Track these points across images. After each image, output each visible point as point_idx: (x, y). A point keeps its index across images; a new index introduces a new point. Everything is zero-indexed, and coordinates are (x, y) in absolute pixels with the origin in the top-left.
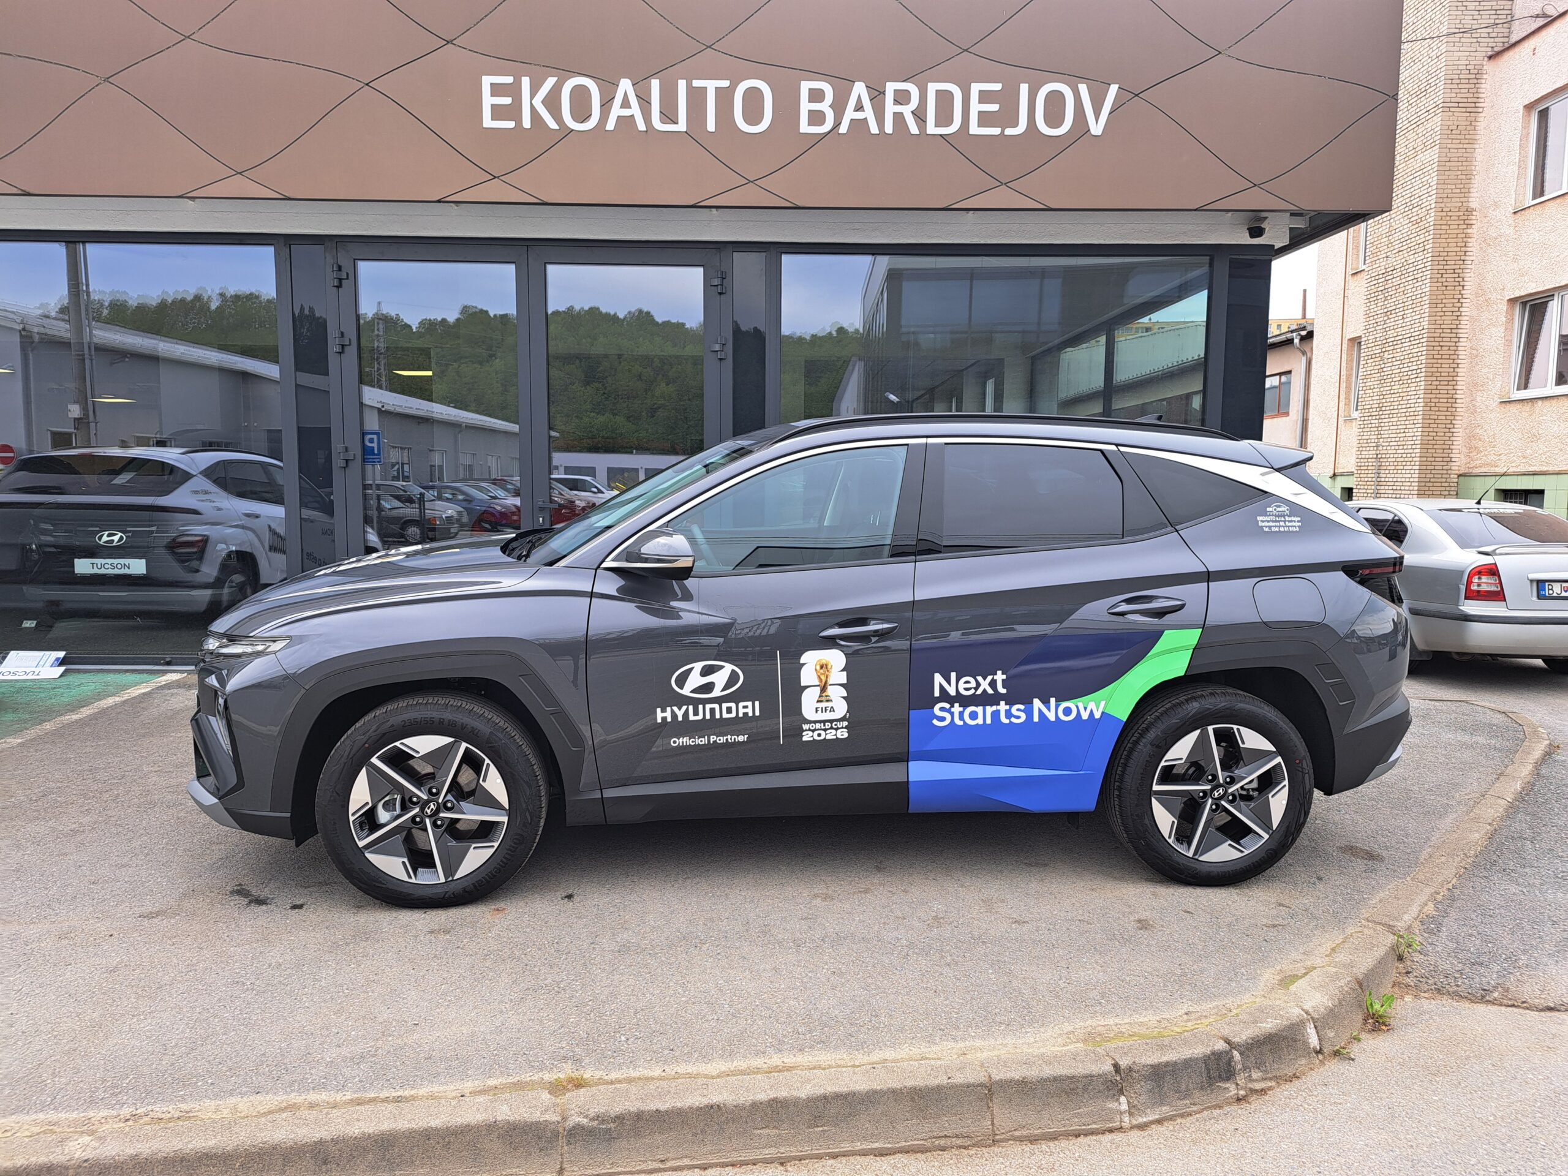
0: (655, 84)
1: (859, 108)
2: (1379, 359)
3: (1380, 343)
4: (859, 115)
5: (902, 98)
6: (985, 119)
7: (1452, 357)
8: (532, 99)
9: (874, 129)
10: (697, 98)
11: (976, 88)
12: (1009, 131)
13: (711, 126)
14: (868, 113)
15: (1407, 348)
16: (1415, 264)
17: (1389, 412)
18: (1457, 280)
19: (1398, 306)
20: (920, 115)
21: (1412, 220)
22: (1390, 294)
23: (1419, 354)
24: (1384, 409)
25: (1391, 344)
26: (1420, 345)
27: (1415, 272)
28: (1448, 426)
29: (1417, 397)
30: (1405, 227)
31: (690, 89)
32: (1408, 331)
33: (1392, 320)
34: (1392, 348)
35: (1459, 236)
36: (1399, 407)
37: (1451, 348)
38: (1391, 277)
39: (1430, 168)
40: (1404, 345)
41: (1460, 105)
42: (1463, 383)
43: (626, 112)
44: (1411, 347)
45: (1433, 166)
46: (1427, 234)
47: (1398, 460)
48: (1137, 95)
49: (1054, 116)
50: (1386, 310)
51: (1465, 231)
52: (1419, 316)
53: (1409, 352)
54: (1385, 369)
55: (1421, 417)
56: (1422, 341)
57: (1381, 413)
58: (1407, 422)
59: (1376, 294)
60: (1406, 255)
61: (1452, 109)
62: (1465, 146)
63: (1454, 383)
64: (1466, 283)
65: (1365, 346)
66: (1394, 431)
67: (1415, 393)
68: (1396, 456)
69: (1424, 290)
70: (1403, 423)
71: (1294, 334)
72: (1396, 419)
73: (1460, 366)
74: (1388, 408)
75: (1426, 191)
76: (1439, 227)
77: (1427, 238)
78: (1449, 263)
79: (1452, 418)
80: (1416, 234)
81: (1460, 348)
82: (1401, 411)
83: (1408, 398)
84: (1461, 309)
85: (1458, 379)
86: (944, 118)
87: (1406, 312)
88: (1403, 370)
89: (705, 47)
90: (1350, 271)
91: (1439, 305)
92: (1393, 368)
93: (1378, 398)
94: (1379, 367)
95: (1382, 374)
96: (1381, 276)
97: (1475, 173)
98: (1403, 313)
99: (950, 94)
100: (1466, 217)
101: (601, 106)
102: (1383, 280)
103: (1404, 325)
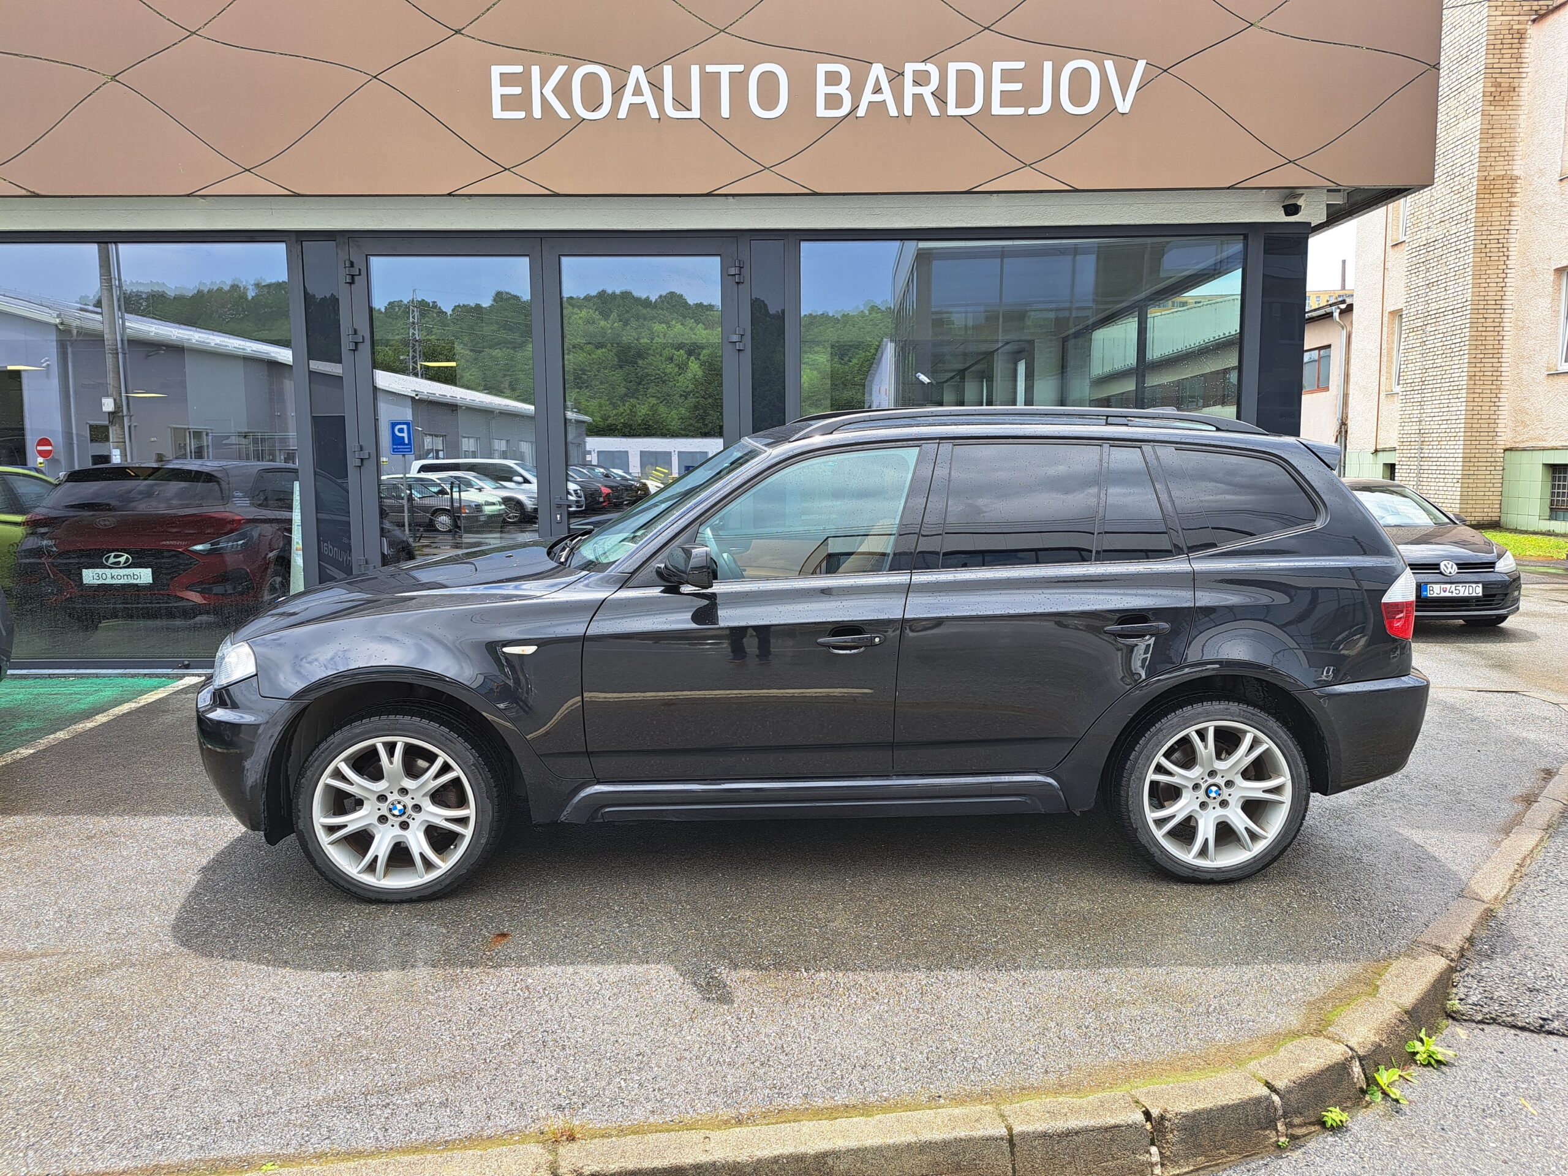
0: (667, 70)
1: (878, 90)
2: (1421, 332)
3: (1422, 316)
4: (878, 98)
5: (921, 79)
6: (1008, 99)
7: (1496, 329)
8: (542, 87)
9: (893, 112)
10: (710, 83)
11: (998, 67)
12: (1032, 111)
13: (725, 112)
14: (887, 95)
15: (1450, 321)
16: (1458, 234)
17: (1432, 386)
18: (1501, 250)
19: (1440, 278)
20: (940, 96)
21: (1454, 189)
22: (1432, 265)
23: (1463, 326)
24: (1426, 383)
25: (1433, 316)
26: (1463, 317)
27: (1458, 243)
28: (1493, 400)
29: (1460, 370)
30: (1447, 196)
31: (703, 74)
32: (1451, 304)
33: (1434, 292)
34: (1434, 320)
35: (1503, 205)
36: (1443, 381)
37: (1496, 320)
38: (1433, 248)
39: (1472, 135)
40: (1447, 317)
41: (1503, 71)
42: (1509, 355)
43: (638, 100)
44: (1454, 320)
45: (1476, 134)
46: (1470, 204)
47: (1441, 435)
48: (1165, 71)
49: (1079, 95)
50: (1427, 282)
51: (1509, 200)
52: (1462, 288)
53: (1452, 325)
54: (1427, 343)
55: (1464, 391)
56: (1465, 313)
57: (1423, 387)
58: (1451, 397)
59: (1418, 266)
60: (1448, 225)
61: (1494, 75)
62: (1509, 113)
63: (1500, 356)
64: (1510, 253)
65: (1406, 319)
66: (1437, 406)
67: (1458, 366)
68: (1439, 431)
69: (1467, 262)
70: (1446, 397)
71: (1333, 308)
72: (1440, 393)
73: (1505, 338)
74: (1430, 382)
75: (1468, 160)
76: (1482, 196)
77: (1470, 208)
78: (1492, 232)
79: (1498, 391)
80: (1457, 204)
81: (1505, 320)
82: (1444, 385)
83: (1452, 371)
84: (1506, 280)
85: (1504, 351)
86: (964, 99)
87: (1449, 284)
88: (1446, 343)
89: (718, 31)
90: (1390, 243)
91: (1482, 276)
92: (1436, 341)
93: (1420, 371)
94: (1421, 340)
95: (1425, 347)
96: (1422, 248)
97: (1519, 140)
98: (1445, 285)
99: (972, 74)
100: (1510, 186)
101: (613, 94)
102: (1425, 251)
103: (1446, 297)
